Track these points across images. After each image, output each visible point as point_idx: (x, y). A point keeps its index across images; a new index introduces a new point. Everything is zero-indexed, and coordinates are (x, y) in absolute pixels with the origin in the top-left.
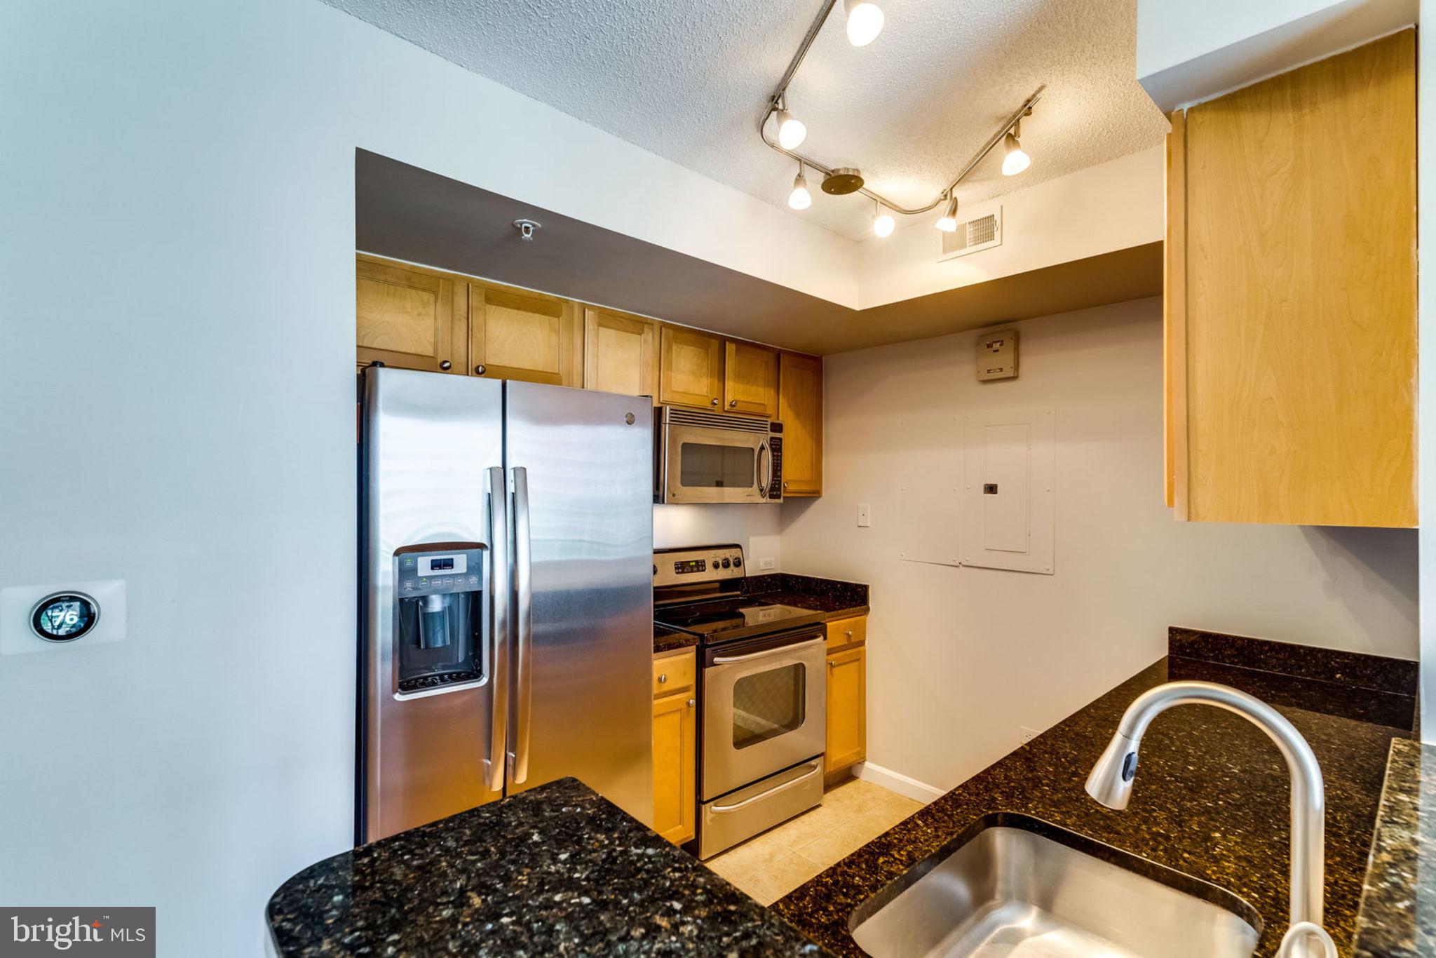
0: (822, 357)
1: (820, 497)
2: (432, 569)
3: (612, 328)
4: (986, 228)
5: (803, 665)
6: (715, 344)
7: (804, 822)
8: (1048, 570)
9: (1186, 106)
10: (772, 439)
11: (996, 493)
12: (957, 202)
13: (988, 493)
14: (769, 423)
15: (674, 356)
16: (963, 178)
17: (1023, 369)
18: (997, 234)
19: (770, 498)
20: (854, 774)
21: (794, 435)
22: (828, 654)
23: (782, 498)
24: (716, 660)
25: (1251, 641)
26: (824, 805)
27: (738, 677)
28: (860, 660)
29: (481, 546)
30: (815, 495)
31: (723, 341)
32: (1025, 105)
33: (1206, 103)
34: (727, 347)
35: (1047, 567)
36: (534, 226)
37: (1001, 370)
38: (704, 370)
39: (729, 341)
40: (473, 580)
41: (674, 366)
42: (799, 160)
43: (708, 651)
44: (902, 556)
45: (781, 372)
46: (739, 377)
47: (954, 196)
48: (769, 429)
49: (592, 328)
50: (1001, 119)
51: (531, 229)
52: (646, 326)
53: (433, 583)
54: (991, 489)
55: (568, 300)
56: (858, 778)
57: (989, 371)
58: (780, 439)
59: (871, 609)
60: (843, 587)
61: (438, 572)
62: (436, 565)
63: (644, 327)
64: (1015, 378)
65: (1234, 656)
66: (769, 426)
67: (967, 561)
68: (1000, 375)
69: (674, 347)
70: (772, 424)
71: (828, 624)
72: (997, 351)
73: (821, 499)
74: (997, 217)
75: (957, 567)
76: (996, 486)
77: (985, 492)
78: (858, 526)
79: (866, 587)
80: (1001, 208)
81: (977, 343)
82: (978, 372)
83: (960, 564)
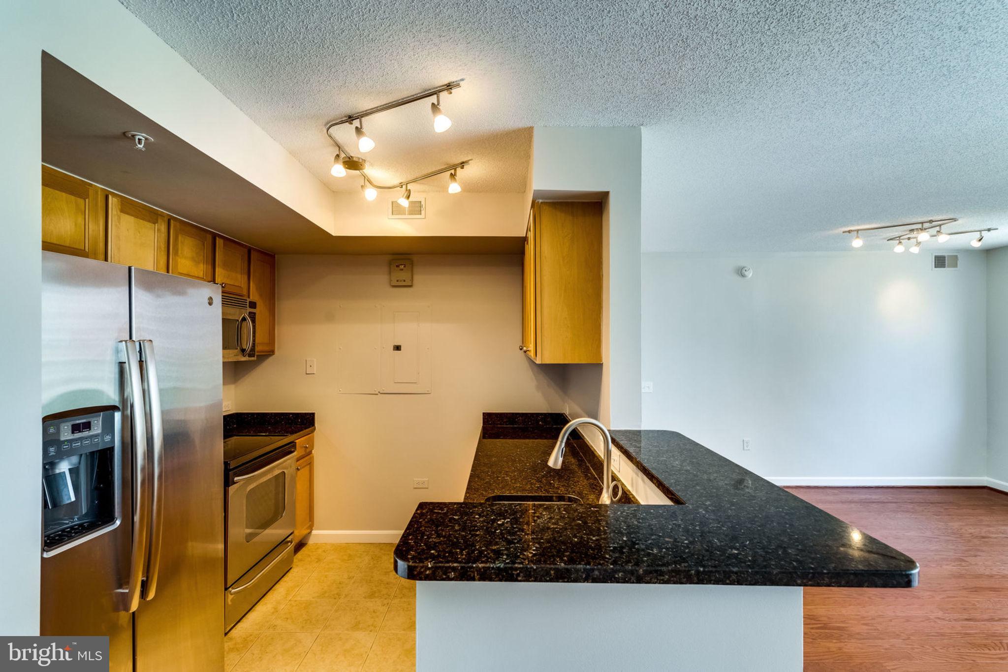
0: (275, 255)
1: (274, 354)
2: (73, 433)
3: (132, 215)
4: (417, 208)
5: (284, 472)
6: (209, 238)
7: (285, 581)
8: (428, 391)
9: (541, 201)
10: (250, 313)
11: (400, 350)
12: (410, 193)
13: (396, 350)
14: (248, 301)
15: (180, 245)
16: (414, 181)
17: (415, 282)
18: (423, 212)
19: (249, 357)
20: (305, 542)
21: (261, 311)
22: (297, 461)
23: (256, 356)
24: (236, 479)
25: (513, 414)
26: (294, 566)
27: (248, 489)
28: (310, 464)
29: (114, 408)
30: (271, 353)
31: (214, 236)
32: (461, 164)
33: (547, 202)
34: (217, 241)
35: (428, 390)
36: (146, 139)
37: (405, 281)
38: (201, 257)
39: (218, 237)
40: (108, 438)
41: (180, 252)
42: (339, 147)
43: (231, 473)
44: (340, 391)
45: (252, 264)
46: (225, 265)
47: (408, 189)
48: (248, 306)
49: (116, 213)
50: (448, 164)
51: (143, 142)
52: (159, 217)
53: (74, 445)
54: (398, 348)
55: (92, 184)
56: (306, 544)
57: (397, 281)
58: (255, 314)
59: (316, 428)
60: (294, 416)
61: (78, 435)
62: (76, 428)
63: (158, 218)
64: (410, 286)
65: (507, 422)
66: (248, 304)
67: (383, 390)
68: (404, 284)
69: (180, 237)
70: (250, 302)
71: (297, 441)
72: (402, 270)
73: (274, 356)
74: (423, 203)
75: (377, 394)
76: (400, 346)
77: (394, 350)
78: (306, 374)
79: (313, 414)
80: (425, 199)
81: (390, 264)
82: (391, 280)
83: (379, 392)
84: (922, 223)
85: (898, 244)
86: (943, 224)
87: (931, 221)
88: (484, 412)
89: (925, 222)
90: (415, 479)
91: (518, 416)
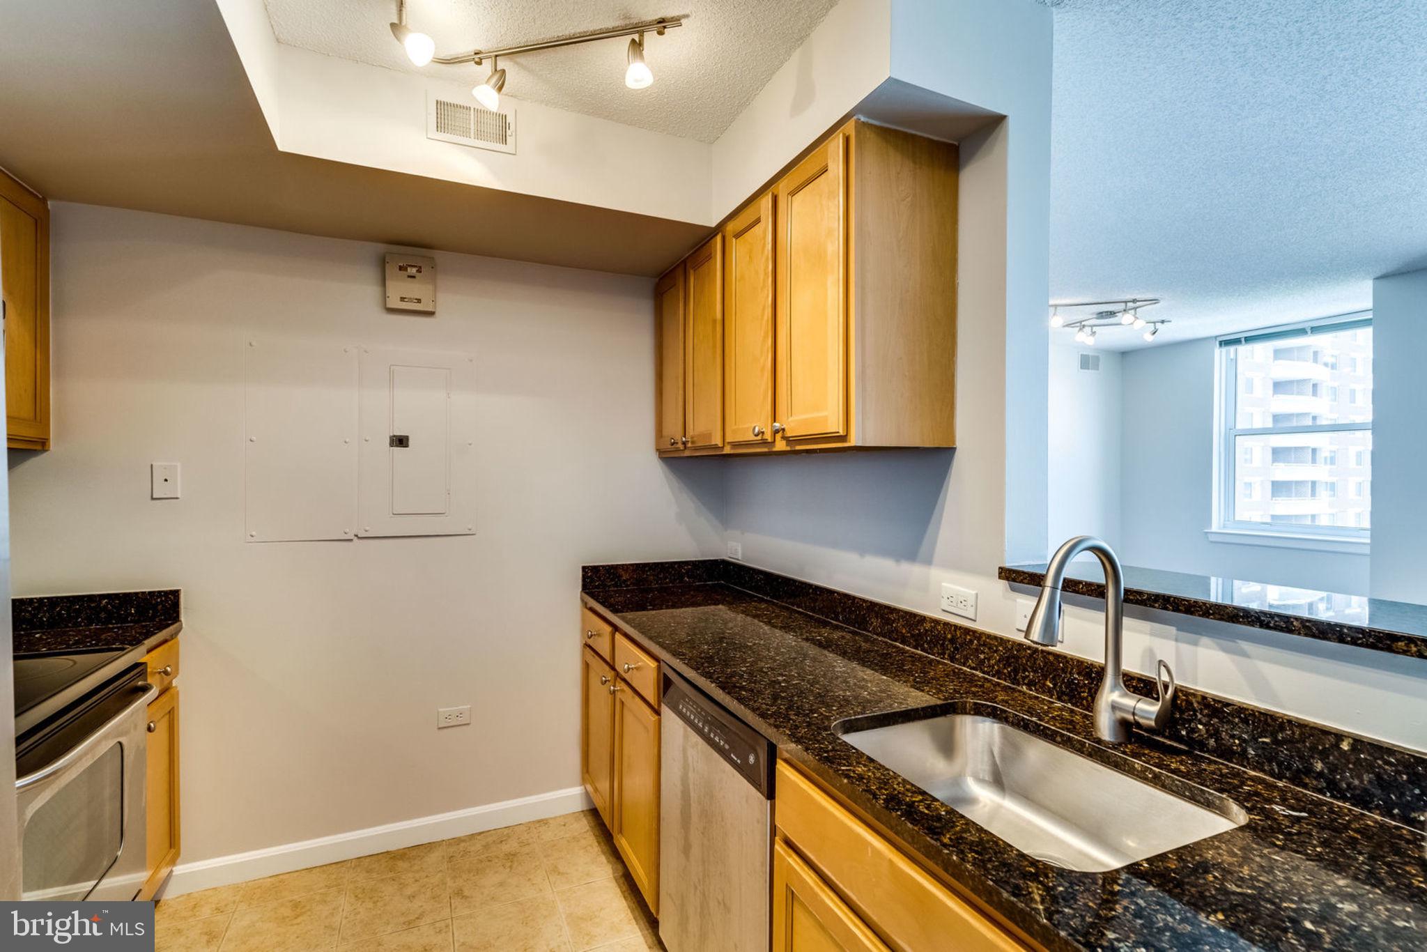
1: (46, 450)
4: (495, 129)
5: (120, 743)
8: (470, 529)
11: (406, 445)
12: (504, 76)
13: (396, 446)
16: (525, 50)
17: (441, 305)
18: (510, 140)
28: (170, 711)
30: (40, 446)
32: (664, 22)
35: (469, 526)
37: (418, 301)
47: (501, 68)
50: (628, 18)
54: (400, 441)
57: (402, 299)
59: (184, 625)
64: (431, 314)
67: (365, 531)
68: (416, 307)
71: (149, 660)
72: (414, 277)
73: (45, 454)
74: (510, 120)
75: (351, 540)
76: (407, 438)
77: (391, 445)
78: (153, 499)
79: (176, 593)
80: (516, 111)
81: (382, 263)
82: (385, 297)
83: (356, 536)
84: (1126, 302)
85: (1079, 331)
86: (1140, 307)
87: (1134, 301)
88: (584, 565)
89: (1129, 302)
90: (440, 710)
91: (647, 569)
